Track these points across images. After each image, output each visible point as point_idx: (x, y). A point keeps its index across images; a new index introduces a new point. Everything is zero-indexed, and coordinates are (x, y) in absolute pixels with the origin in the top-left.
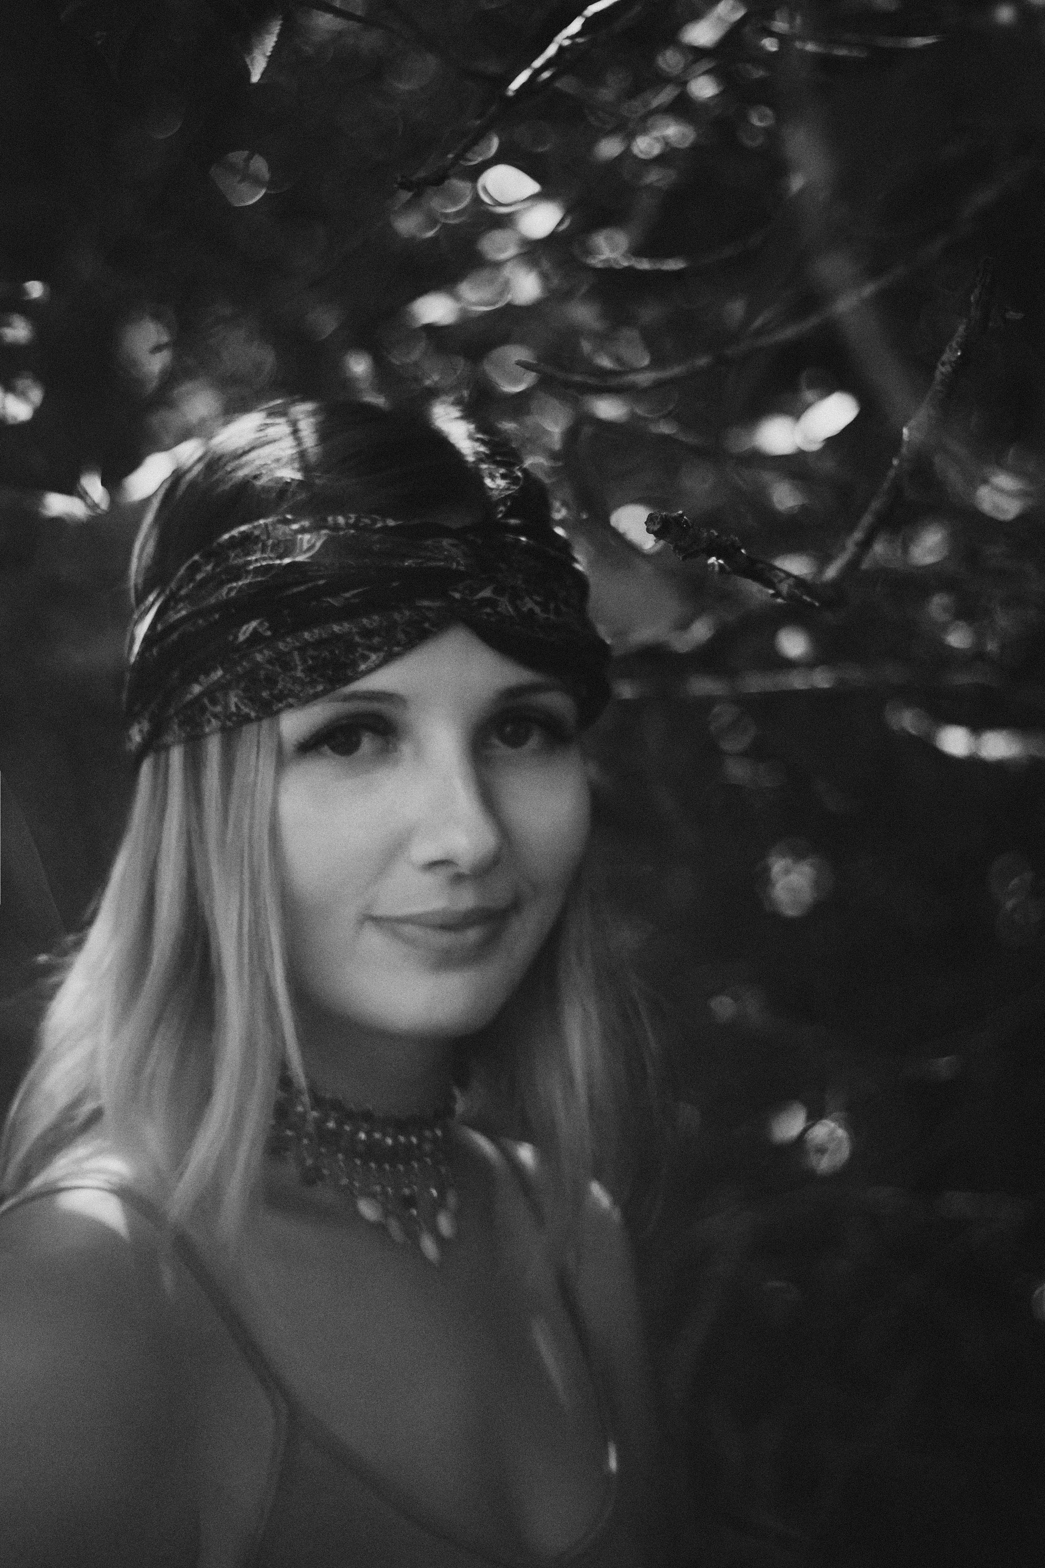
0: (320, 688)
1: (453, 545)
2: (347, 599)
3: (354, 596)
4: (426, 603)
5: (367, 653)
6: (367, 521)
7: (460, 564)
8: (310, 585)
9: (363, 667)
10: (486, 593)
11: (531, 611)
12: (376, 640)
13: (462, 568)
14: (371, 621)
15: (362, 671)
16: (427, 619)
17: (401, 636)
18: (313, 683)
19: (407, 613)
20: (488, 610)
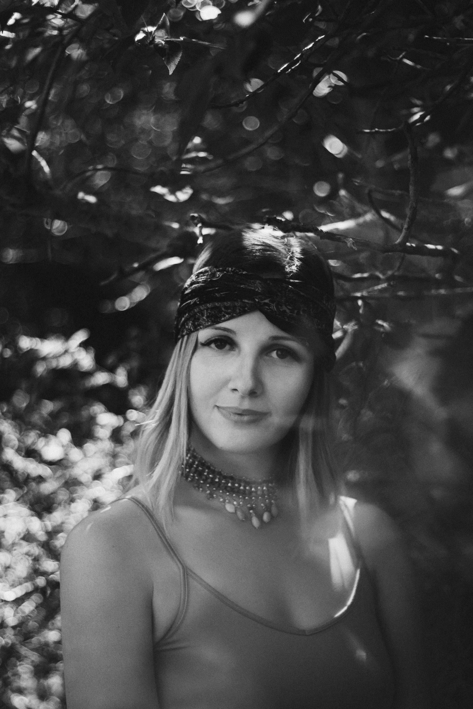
0: (209, 323)
1: (259, 283)
2: (221, 295)
3: (223, 294)
4: (246, 301)
5: (225, 314)
6: (238, 271)
7: (259, 290)
8: (214, 289)
9: (223, 319)
10: (267, 301)
11: (285, 311)
12: (229, 311)
13: (260, 291)
14: (228, 304)
15: (223, 320)
16: (246, 307)
17: (238, 311)
18: (208, 321)
19: (240, 303)
20: (267, 307)
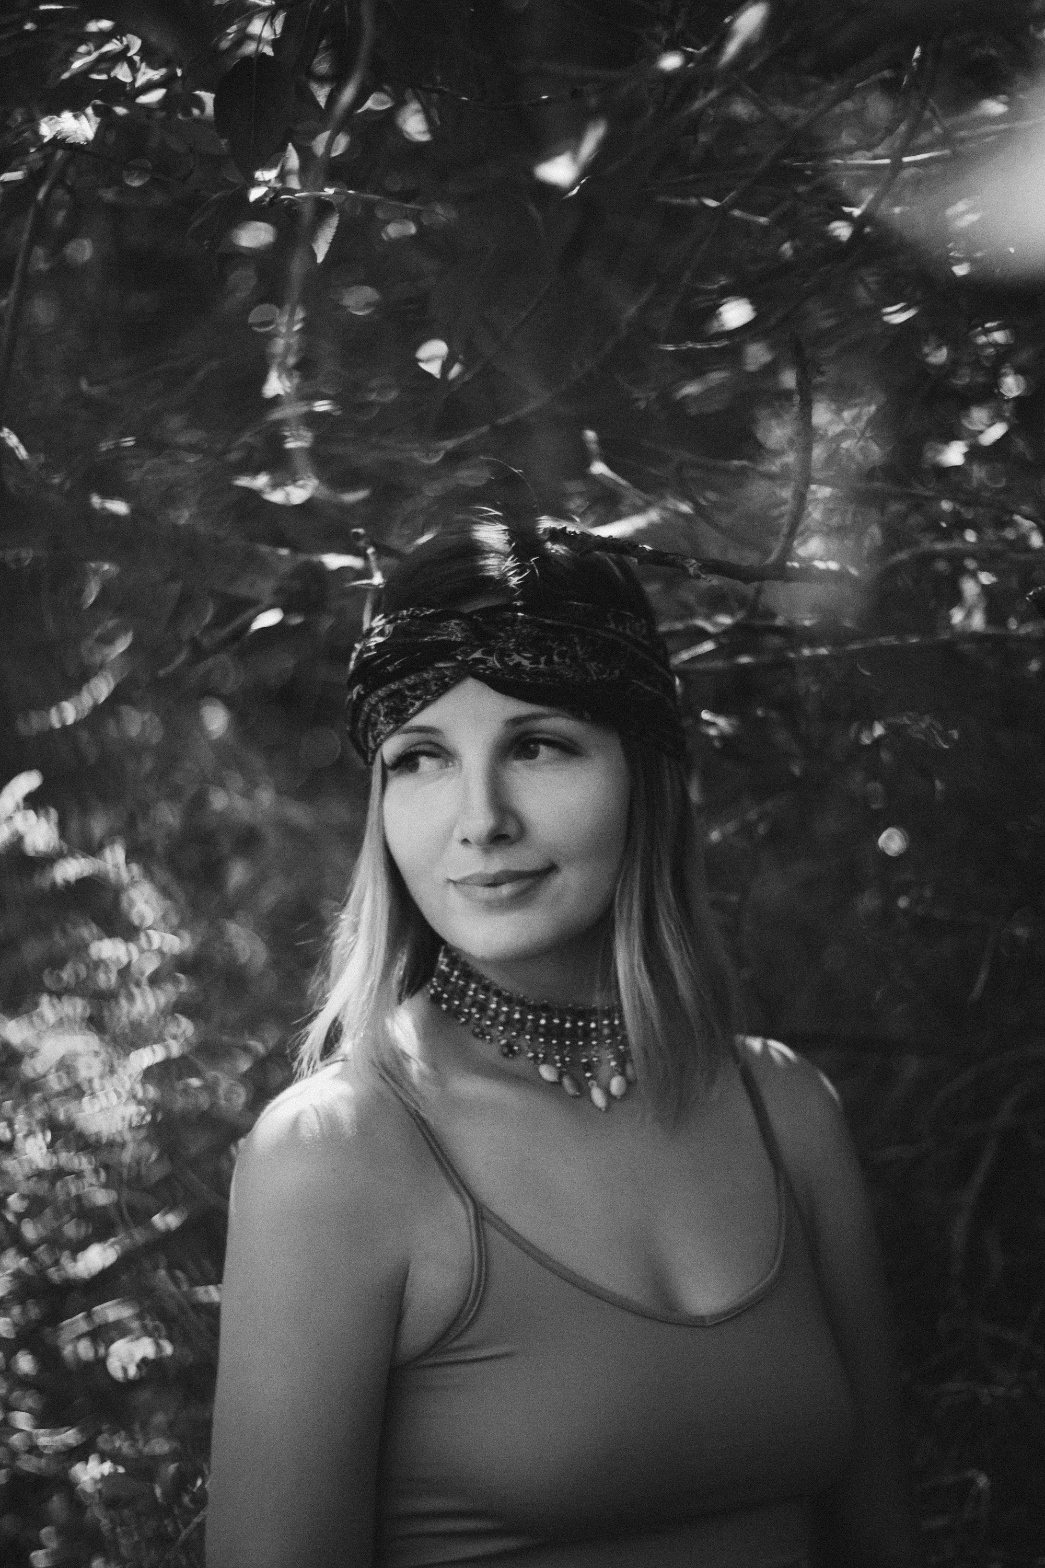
0: (391, 726)
1: (456, 624)
2: (395, 666)
3: (399, 664)
4: (441, 665)
5: (413, 701)
6: (418, 612)
7: (458, 637)
8: (383, 658)
9: (411, 711)
10: (477, 655)
11: (519, 664)
12: (419, 692)
13: (459, 640)
14: (410, 680)
15: (411, 713)
16: (446, 676)
17: (434, 688)
18: (388, 723)
19: (431, 672)
20: (482, 666)
